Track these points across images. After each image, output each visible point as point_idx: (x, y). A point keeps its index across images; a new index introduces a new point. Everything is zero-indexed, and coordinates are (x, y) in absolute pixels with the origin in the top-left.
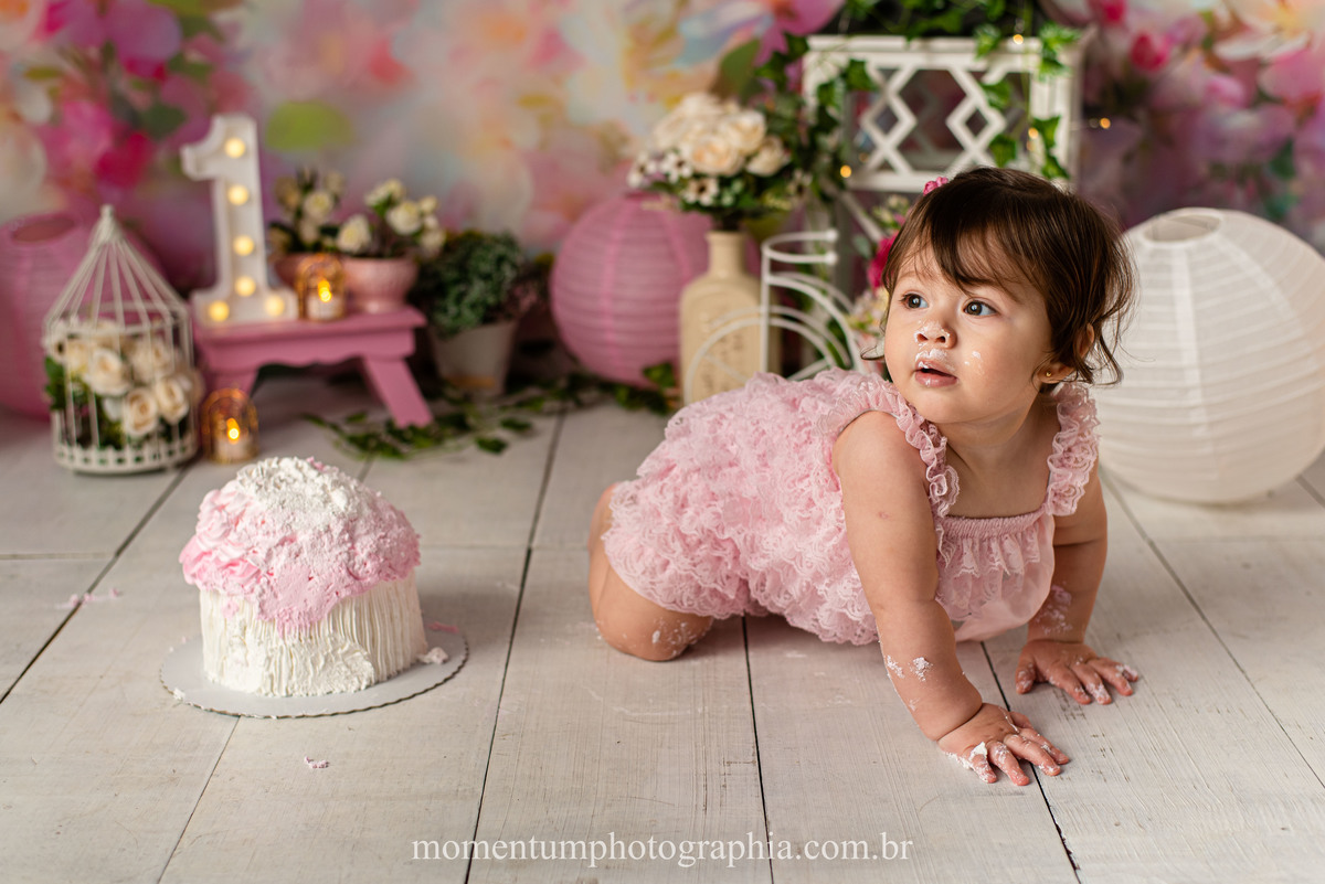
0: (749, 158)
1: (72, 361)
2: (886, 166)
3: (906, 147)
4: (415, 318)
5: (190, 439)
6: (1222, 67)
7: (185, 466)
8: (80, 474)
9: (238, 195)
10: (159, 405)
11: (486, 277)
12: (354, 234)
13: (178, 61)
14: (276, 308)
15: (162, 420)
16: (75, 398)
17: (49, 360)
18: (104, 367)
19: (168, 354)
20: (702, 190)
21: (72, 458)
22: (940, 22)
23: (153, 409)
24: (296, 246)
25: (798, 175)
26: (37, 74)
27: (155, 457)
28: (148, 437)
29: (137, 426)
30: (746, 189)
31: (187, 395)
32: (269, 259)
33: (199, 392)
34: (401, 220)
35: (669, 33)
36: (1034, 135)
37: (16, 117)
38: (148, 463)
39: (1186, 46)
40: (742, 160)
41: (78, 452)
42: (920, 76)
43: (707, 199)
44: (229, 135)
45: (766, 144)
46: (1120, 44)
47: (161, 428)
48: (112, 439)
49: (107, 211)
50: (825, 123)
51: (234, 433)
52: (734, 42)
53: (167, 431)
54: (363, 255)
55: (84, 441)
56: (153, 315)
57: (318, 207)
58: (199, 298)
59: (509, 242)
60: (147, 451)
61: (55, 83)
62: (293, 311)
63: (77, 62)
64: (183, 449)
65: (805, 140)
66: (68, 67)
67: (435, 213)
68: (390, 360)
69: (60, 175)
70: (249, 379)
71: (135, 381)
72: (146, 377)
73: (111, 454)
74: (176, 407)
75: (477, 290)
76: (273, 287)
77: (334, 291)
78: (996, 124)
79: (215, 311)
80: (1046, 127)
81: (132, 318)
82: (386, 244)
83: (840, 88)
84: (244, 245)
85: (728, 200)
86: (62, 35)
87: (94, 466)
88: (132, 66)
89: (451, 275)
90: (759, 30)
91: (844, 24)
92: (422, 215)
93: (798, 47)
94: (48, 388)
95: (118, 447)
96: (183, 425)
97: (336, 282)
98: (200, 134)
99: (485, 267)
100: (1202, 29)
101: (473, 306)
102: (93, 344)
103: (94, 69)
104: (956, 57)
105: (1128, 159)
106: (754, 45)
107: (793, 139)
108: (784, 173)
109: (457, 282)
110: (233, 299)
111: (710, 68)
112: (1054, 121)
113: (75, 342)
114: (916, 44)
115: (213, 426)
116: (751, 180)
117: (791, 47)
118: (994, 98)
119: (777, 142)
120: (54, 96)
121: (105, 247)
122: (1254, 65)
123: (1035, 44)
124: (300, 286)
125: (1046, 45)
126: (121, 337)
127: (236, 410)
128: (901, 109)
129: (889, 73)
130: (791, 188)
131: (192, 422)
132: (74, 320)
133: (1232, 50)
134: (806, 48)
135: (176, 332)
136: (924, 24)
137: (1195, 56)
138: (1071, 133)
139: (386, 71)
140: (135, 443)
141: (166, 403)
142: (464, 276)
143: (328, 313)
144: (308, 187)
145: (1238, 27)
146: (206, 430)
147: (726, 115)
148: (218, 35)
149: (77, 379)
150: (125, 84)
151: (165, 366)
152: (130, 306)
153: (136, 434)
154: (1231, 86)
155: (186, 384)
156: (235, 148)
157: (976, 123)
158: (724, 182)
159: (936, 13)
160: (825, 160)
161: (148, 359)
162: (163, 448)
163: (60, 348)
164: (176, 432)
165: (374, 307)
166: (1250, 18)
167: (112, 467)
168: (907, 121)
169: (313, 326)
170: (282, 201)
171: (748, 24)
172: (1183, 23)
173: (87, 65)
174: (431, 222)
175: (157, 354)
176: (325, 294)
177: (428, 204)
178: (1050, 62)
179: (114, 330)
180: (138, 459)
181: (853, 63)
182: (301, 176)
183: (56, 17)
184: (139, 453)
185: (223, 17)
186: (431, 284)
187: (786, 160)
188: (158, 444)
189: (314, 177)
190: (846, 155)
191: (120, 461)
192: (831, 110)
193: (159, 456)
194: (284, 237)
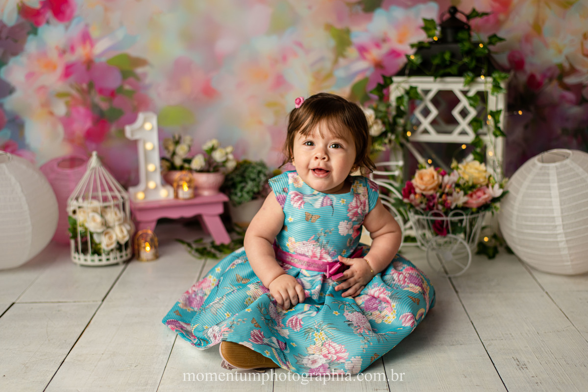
1: (80, 218)
2: (426, 132)
3: (434, 123)
4: (224, 198)
5: (129, 251)
6: (567, 87)
7: (127, 262)
8: (82, 266)
9: (149, 146)
10: (117, 236)
11: (253, 180)
12: (198, 162)
13: (121, 89)
14: (164, 194)
15: (118, 243)
16: (81, 234)
17: (70, 217)
18: (94, 220)
19: (121, 215)
21: (79, 259)
22: (449, 70)
23: (114, 238)
24: (173, 168)
25: (389, 135)
26: (60, 95)
27: (115, 258)
28: (112, 250)
29: (107, 246)
31: (129, 232)
32: (162, 173)
33: (133, 231)
34: (218, 156)
35: (330, 75)
36: (490, 117)
37: (51, 113)
38: (112, 261)
39: (551, 79)
41: (82, 256)
42: (440, 93)
44: (145, 121)
45: (375, 123)
46: (523, 78)
47: (118, 246)
48: (97, 251)
49: (94, 154)
50: (400, 113)
51: (148, 248)
52: (357, 79)
53: (120, 247)
54: (201, 171)
55: (85, 251)
56: (114, 198)
58: (132, 190)
59: (262, 165)
60: (112, 256)
61: (68, 99)
62: (172, 196)
63: (78, 90)
64: (127, 255)
65: (391, 119)
66: (74, 92)
67: (232, 153)
68: (213, 216)
69: (70, 138)
70: (153, 225)
71: (106, 225)
72: (111, 224)
73: (96, 257)
74: (124, 237)
75: (250, 185)
76: (163, 185)
77: (189, 187)
78: (473, 113)
79: (139, 195)
80: (495, 114)
81: (105, 199)
82: (211, 167)
83: (406, 99)
84: (151, 167)
86: (72, 79)
87: (89, 263)
88: (101, 91)
89: (238, 179)
90: (368, 74)
91: (407, 72)
92: (227, 154)
93: (388, 81)
94: (69, 229)
95: (99, 254)
96: (126, 244)
97: (190, 182)
98: (132, 120)
99: (253, 176)
100: (558, 72)
101: (248, 192)
102: (89, 210)
103: (85, 93)
104: (456, 85)
105: (526, 127)
106: (366, 81)
107: (386, 120)
108: (383, 135)
109: (241, 182)
110: (146, 190)
111: (347, 90)
112: (499, 112)
113: (81, 209)
114: (438, 79)
115: (139, 245)
117: (385, 81)
118: (472, 102)
119: (380, 122)
120: (68, 104)
121: (94, 169)
122: (580, 87)
123: (490, 79)
124: (175, 185)
125: (495, 80)
126: (101, 207)
127: (149, 239)
128: (431, 107)
129: (427, 92)
130: (386, 141)
131: (130, 243)
132: (80, 200)
133: (571, 80)
134: (392, 82)
135: (124, 205)
136: (442, 72)
137: (555, 83)
138: (505, 117)
139: (209, 92)
140: (106, 253)
141: (120, 235)
142: (244, 180)
143: (187, 196)
144: (177, 142)
145: (573, 71)
146: (136, 247)
148: (137, 78)
149: (82, 226)
150: (98, 99)
151: (119, 220)
152: (104, 194)
153: (107, 249)
154: (570, 96)
155: (128, 227)
156: (148, 126)
157: (464, 113)
159: (446, 66)
160: (400, 129)
161: (113, 216)
162: (118, 254)
163: (74, 212)
164: (124, 248)
165: (206, 193)
166: (578, 67)
167: (97, 263)
168: (434, 112)
169: (181, 202)
170: (166, 148)
171: (363, 71)
172: (549, 69)
173: (82, 91)
174: (231, 157)
175: (116, 214)
176: (185, 188)
177: (229, 149)
178: (496, 87)
179: (97, 204)
180: (108, 260)
181: (412, 88)
182: (174, 137)
183: (68, 71)
184: (108, 257)
185: (139, 70)
186: (230, 183)
187: (384, 129)
188: (116, 253)
189: (180, 138)
190: (409, 127)
191: (100, 260)
192: (402, 108)
193: (117, 258)
194: (167, 164)
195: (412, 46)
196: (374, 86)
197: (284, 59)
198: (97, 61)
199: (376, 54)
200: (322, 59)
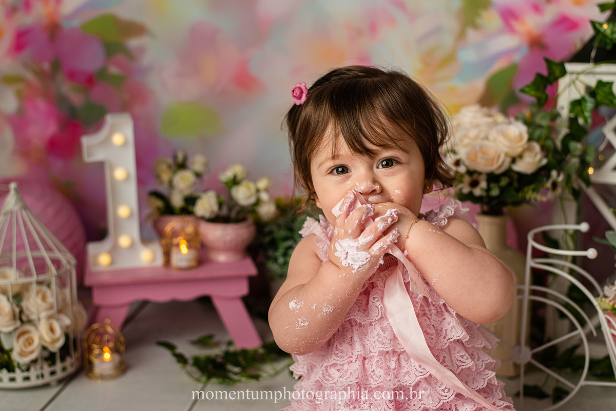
0: (514, 160)
4: (250, 269)
5: (70, 363)
7: (66, 381)
9: (120, 174)
10: (41, 338)
12: (206, 205)
13: (103, 73)
14: (147, 258)
19: (53, 296)
20: (474, 184)
23: (37, 342)
24: (168, 210)
25: (554, 173)
26: (9, 80)
27: (38, 377)
28: (34, 362)
29: (22, 354)
30: (510, 184)
33: (83, 323)
34: (243, 195)
35: (450, 59)
38: (34, 382)
40: (508, 160)
43: (477, 192)
44: (115, 129)
45: (529, 149)
47: (45, 355)
48: (6, 364)
49: (13, 187)
50: (576, 132)
51: (107, 356)
52: (498, 66)
54: (216, 219)
57: (183, 182)
58: (91, 248)
60: (33, 373)
61: (20, 87)
62: (160, 261)
63: (35, 73)
64: (64, 369)
65: (559, 144)
66: (29, 76)
67: (267, 190)
68: (232, 299)
69: (23, 149)
70: (124, 312)
71: (21, 317)
72: (33, 316)
73: (5, 374)
74: (54, 341)
76: (145, 240)
77: (189, 247)
79: (102, 259)
82: (230, 212)
83: (590, 104)
84: (124, 211)
85: (495, 192)
86: (26, 54)
88: (72, 75)
89: (282, 233)
90: (517, 58)
91: (593, 54)
93: (557, 72)
95: (10, 370)
96: (65, 351)
97: (192, 238)
98: (96, 127)
103: (46, 77)
106: (512, 71)
107: (549, 144)
108: (542, 173)
109: (286, 239)
110: (115, 251)
111: (479, 85)
116: (515, 177)
117: (551, 71)
119: (537, 147)
120: (20, 96)
121: (12, 213)
124: (166, 241)
127: (110, 340)
130: (549, 185)
134: (564, 73)
139: (245, 82)
140: (24, 368)
141: (47, 338)
142: (290, 235)
143: (184, 264)
144: (182, 166)
147: (495, 124)
148: (130, 55)
150: (67, 88)
151: (51, 307)
153: (23, 361)
155: (67, 321)
156: (118, 139)
158: (492, 178)
160: (574, 162)
162: (47, 370)
164: (58, 357)
165: (222, 258)
167: (6, 384)
169: (175, 274)
171: (509, 52)
173: (42, 75)
174: (264, 196)
175: (44, 298)
176: (184, 249)
177: (262, 184)
179: (12, 277)
180: (27, 379)
181: (600, 84)
182: (175, 157)
183: (21, 41)
184: (26, 374)
185: (134, 43)
186: (267, 239)
187: (545, 162)
188: (42, 368)
189: (185, 159)
190: (590, 158)
191: (12, 380)
192: (581, 121)
193: (42, 376)
194: (159, 203)
195: (603, 7)
196: (530, 79)
197: (373, 28)
198: (66, 25)
199: (533, 23)
200: (437, 30)
